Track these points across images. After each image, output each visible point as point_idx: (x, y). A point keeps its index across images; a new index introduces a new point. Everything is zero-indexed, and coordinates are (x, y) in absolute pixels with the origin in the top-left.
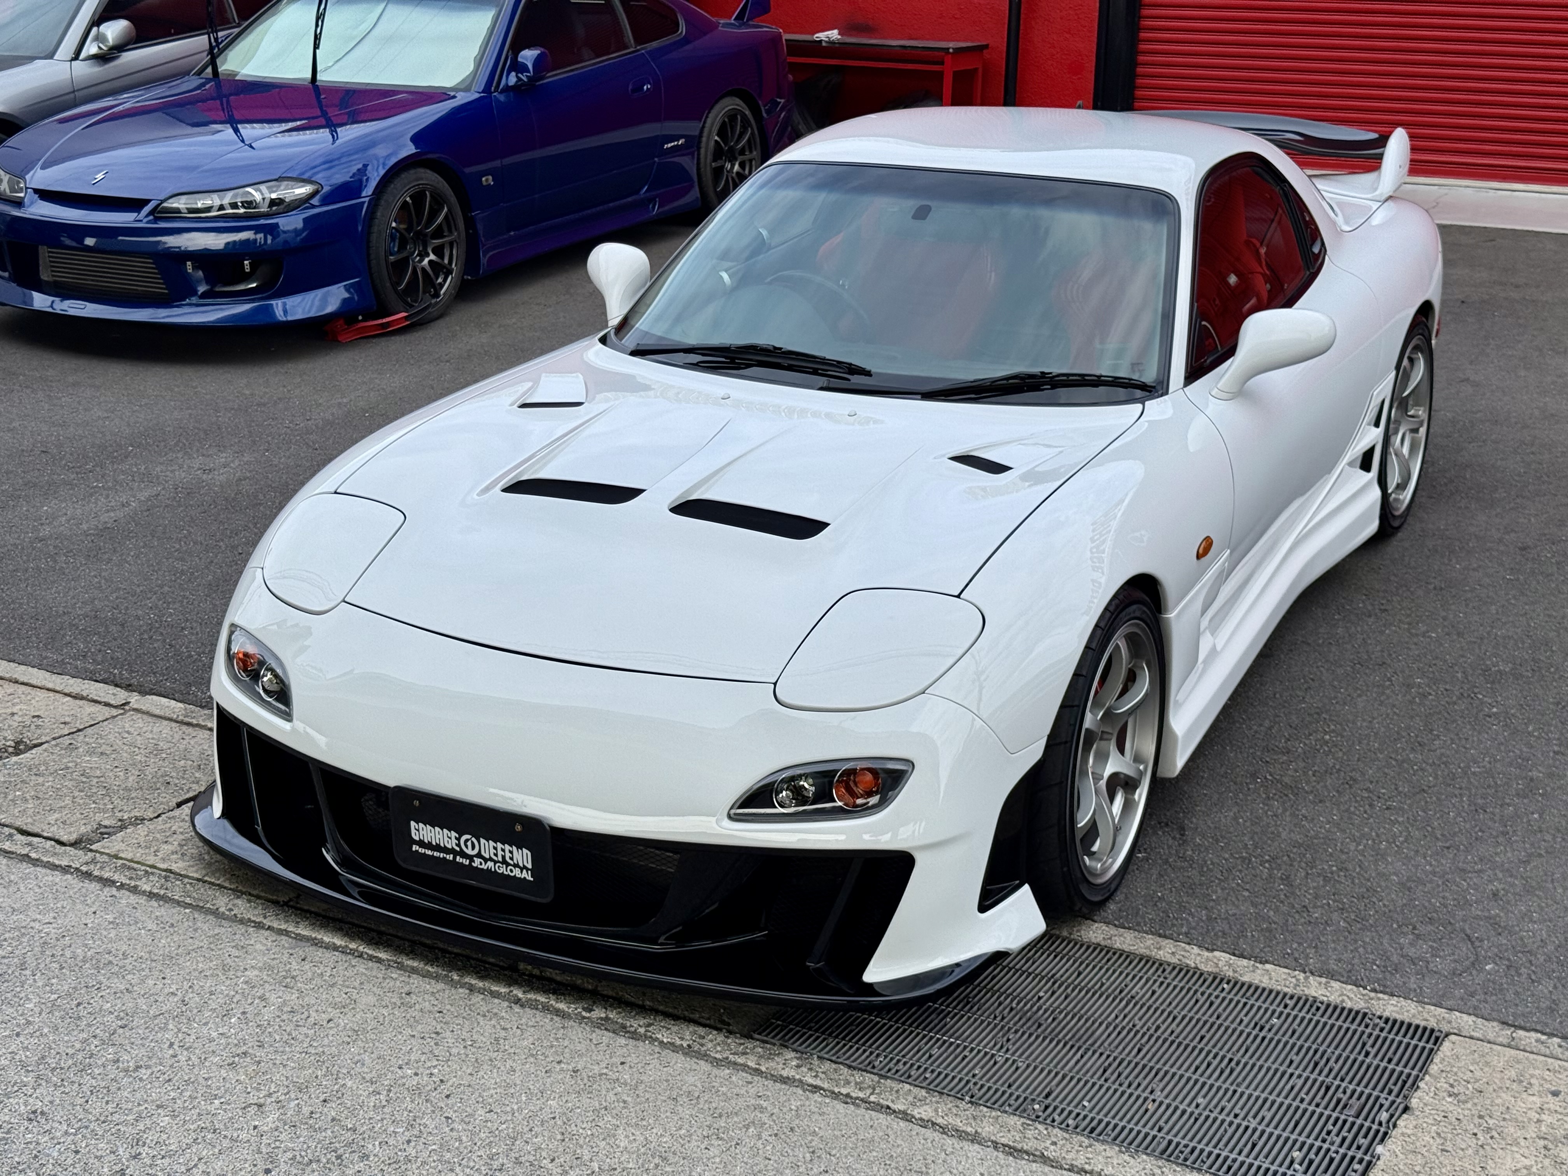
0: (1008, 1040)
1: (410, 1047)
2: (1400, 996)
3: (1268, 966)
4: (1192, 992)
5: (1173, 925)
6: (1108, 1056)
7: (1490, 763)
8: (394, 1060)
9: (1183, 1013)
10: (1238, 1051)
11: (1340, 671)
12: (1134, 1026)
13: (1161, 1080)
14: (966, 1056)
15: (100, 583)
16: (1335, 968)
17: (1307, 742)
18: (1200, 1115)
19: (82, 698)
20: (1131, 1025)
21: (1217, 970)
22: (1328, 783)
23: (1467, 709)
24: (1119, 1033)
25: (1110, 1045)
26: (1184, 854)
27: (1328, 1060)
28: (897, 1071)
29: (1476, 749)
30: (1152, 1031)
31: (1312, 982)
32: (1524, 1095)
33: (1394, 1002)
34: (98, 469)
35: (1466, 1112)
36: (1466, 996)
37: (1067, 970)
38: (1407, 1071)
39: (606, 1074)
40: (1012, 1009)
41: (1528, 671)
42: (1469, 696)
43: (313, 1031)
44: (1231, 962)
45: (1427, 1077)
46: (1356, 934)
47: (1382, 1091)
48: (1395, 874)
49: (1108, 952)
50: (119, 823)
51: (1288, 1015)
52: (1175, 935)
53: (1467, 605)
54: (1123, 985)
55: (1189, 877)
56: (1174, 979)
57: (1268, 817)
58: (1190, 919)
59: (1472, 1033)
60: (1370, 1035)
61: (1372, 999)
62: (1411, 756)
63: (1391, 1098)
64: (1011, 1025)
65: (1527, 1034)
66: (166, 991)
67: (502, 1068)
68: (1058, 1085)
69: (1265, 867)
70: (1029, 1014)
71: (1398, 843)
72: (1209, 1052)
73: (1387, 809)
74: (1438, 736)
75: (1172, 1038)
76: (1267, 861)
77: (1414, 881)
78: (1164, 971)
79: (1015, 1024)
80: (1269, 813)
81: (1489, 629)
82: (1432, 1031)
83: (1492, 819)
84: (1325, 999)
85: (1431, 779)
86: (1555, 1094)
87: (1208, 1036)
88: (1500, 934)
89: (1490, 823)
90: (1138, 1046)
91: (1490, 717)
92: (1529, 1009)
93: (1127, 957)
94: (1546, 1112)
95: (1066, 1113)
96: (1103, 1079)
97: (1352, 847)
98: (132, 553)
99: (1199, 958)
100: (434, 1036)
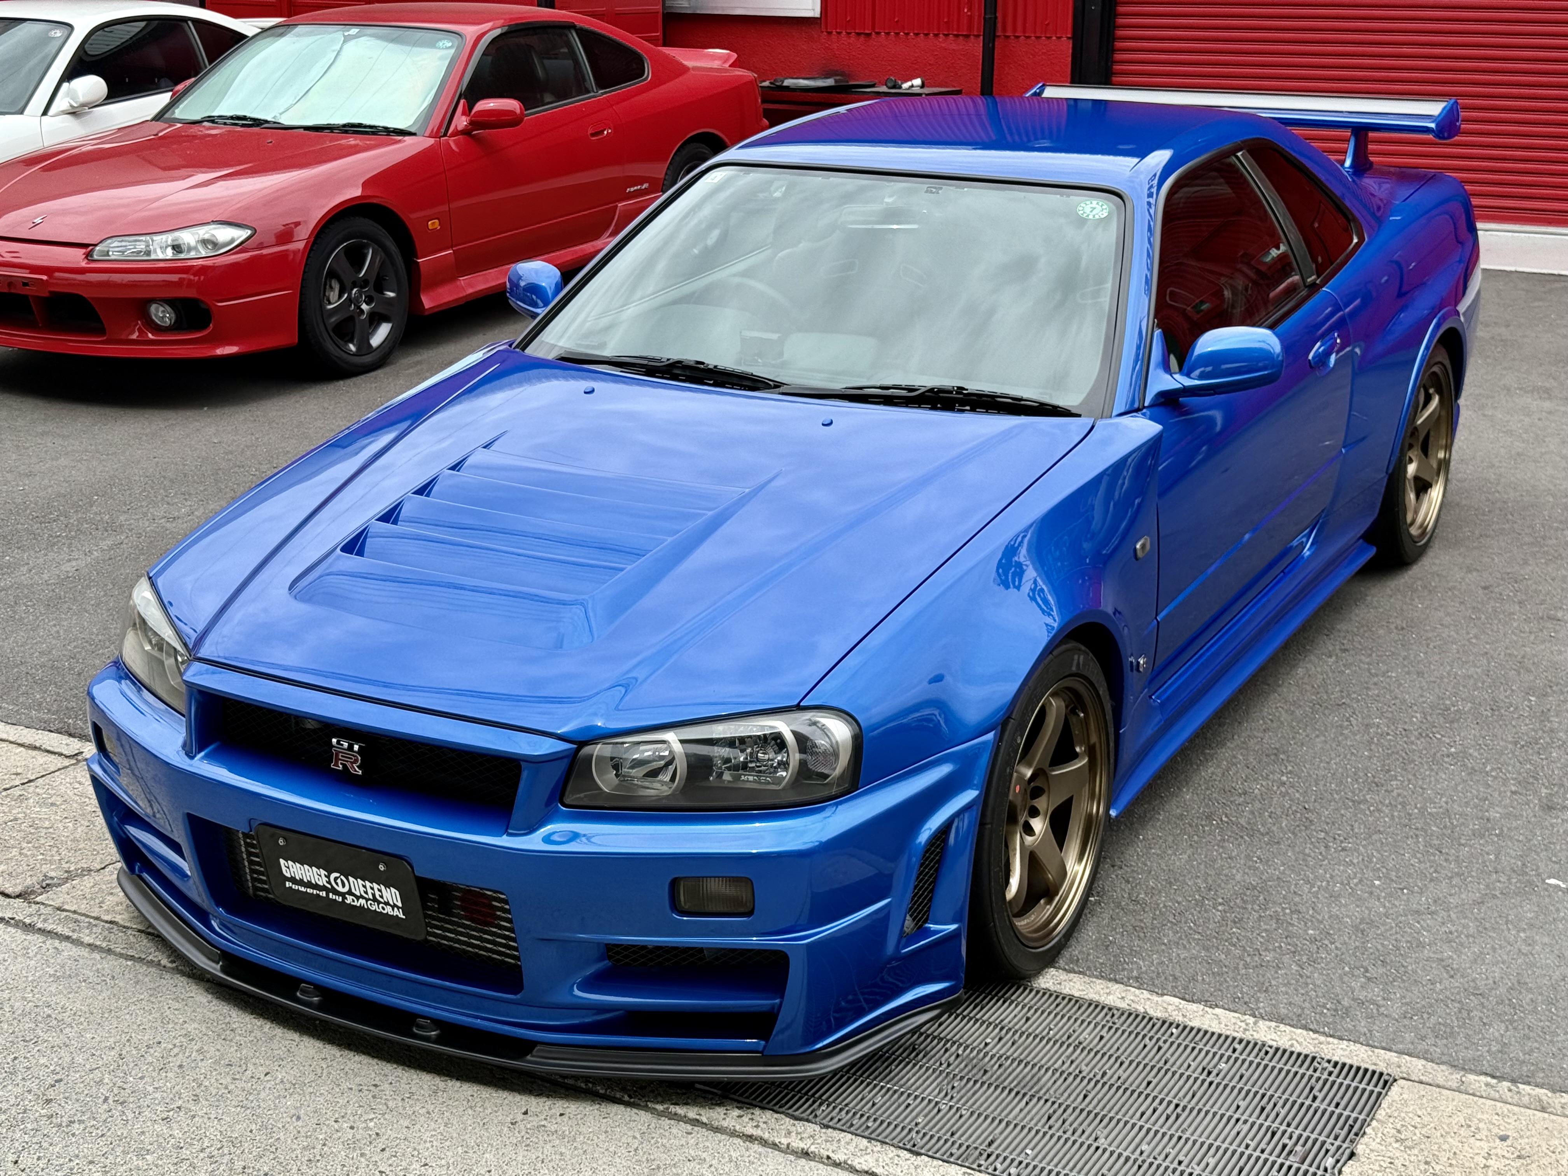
0: (953, 1087)
1: (346, 1100)
2: (1350, 1040)
3: (1218, 1011)
4: (1140, 1037)
5: (1124, 970)
6: (1054, 1103)
7: (1447, 803)
8: (330, 1114)
9: (1130, 1059)
10: (1184, 1097)
11: (1299, 713)
12: (1080, 1072)
13: (1105, 1127)
14: (909, 1105)
15: (58, 632)
16: (1286, 1012)
17: (1264, 783)
18: (1144, 1161)
19: (35, 748)
20: (1077, 1072)
21: (1167, 1015)
22: (1283, 825)
23: (1426, 749)
24: (1065, 1079)
25: (1055, 1092)
26: (1137, 897)
27: (1275, 1105)
28: (839, 1120)
29: (1432, 789)
30: (1098, 1077)
31: (1262, 1026)
32: (1472, 1140)
33: (1344, 1047)
34: (62, 518)
35: (1413, 1158)
36: (1416, 1041)
37: (1015, 1016)
38: (1354, 1115)
39: (544, 1126)
40: (958, 1056)
41: (1486, 710)
42: (1427, 735)
43: (250, 1085)
44: (1181, 1006)
45: (1374, 1123)
46: (1307, 977)
47: (1328, 1137)
48: (1347, 916)
49: (1057, 997)
50: (66, 875)
51: (1237, 1059)
52: (1125, 980)
53: (1428, 645)
54: (1071, 1031)
55: (1141, 921)
56: (1122, 1025)
57: (1222, 859)
58: (1141, 963)
59: (1421, 1077)
60: (1319, 1079)
61: (1321, 1043)
62: (1368, 797)
63: (1337, 1143)
64: (956, 1072)
65: (1476, 1078)
66: (103, 1045)
67: (440, 1121)
68: (1001, 1133)
69: (1218, 910)
70: (975, 1061)
71: (1352, 885)
72: (1155, 1098)
73: (1344, 849)
74: (1396, 776)
75: (1119, 1083)
76: (1220, 904)
77: (1367, 923)
78: (1113, 1015)
79: (960, 1072)
80: (1224, 855)
81: (1449, 668)
82: (1381, 1074)
83: (1446, 860)
84: (1274, 1044)
85: (1387, 819)
86: (1503, 1138)
87: (1155, 1081)
88: (1452, 977)
89: (1445, 864)
90: (1084, 1092)
91: (1448, 756)
92: (1479, 1053)
93: (1077, 1001)
94: (1493, 1157)
95: (1008, 1161)
96: (1047, 1126)
97: (1306, 888)
98: (92, 602)
99: (1148, 1003)
100: (372, 1088)
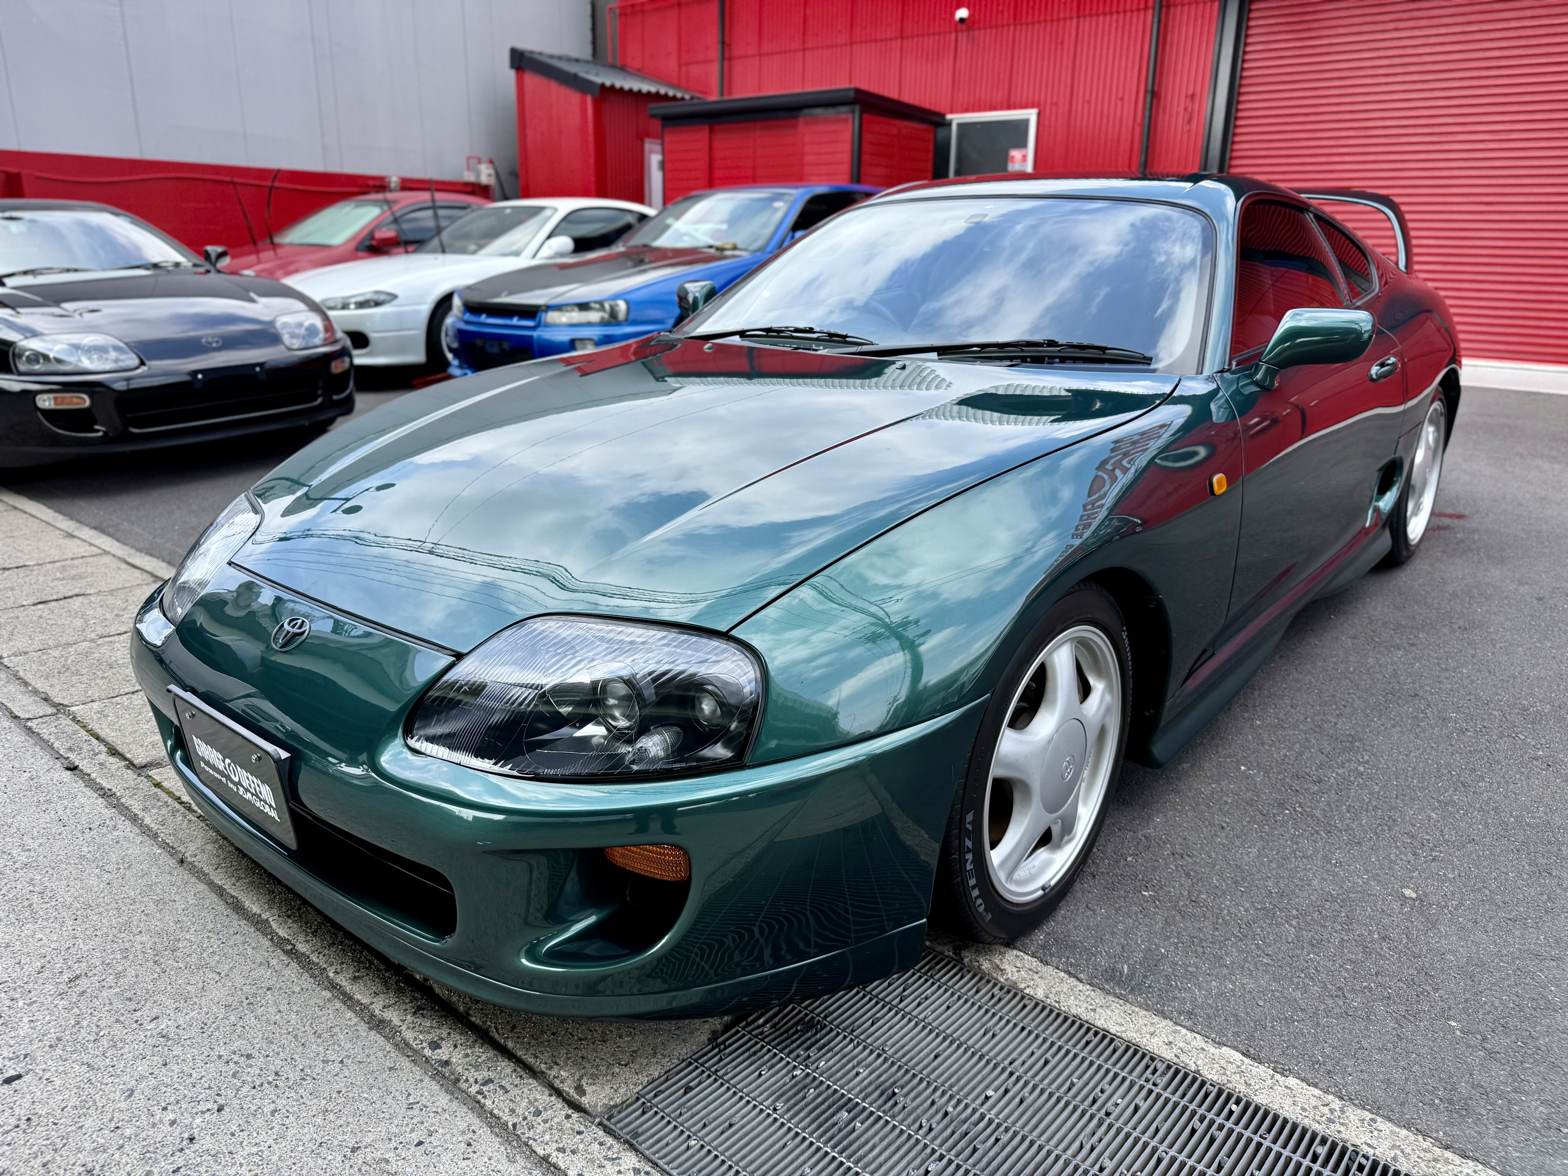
4: (1188, 1114)
16: (1383, 1095)
21: (1225, 1080)
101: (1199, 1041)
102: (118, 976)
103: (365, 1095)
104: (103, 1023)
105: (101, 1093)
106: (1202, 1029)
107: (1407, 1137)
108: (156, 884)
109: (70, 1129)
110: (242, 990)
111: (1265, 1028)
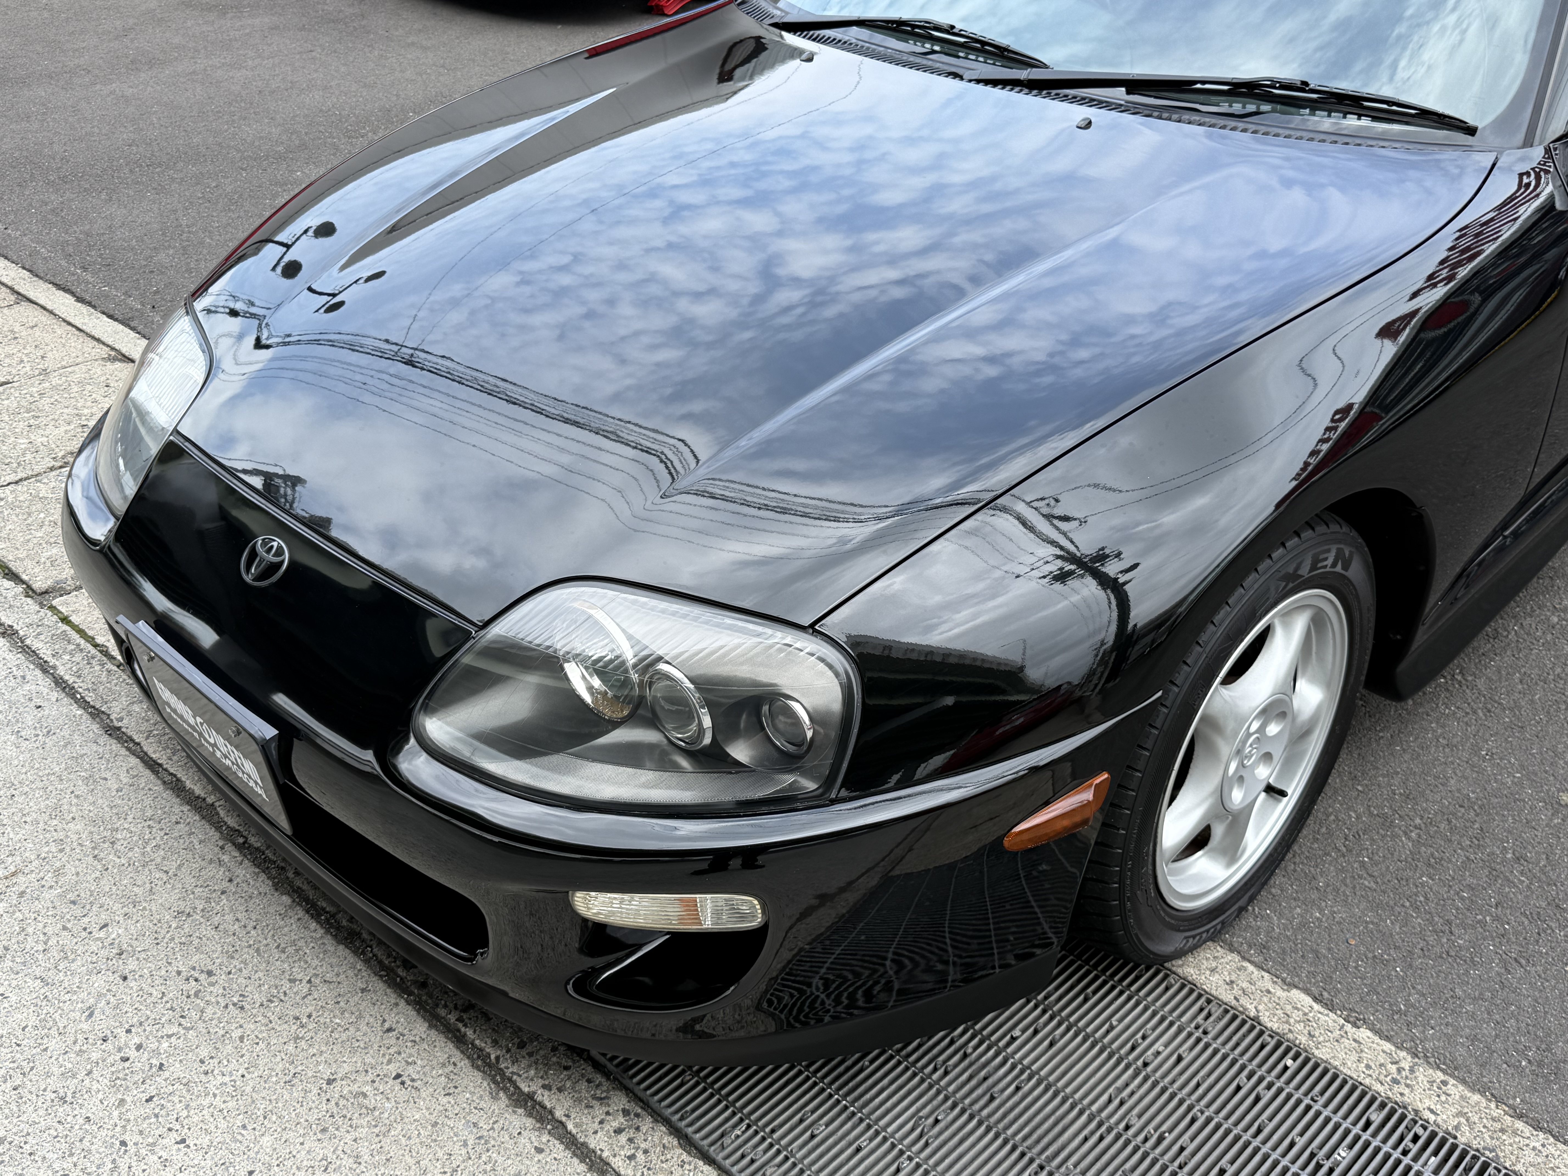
0: (934, 1123)
4: (1234, 1069)
9: (1206, 1114)
16: (1464, 1054)
21: (1287, 1029)
31: (1421, 1078)
101: (1266, 981)
102: (58, 873)
103: (338, 1021)
104: (49, 930)
105: (60, 1012)
106: (1272, 967)
107: (1477, 1103)
108: (82, 756)
109: (34, 1051)
110: (193, 893)
111: (1346, 969)
